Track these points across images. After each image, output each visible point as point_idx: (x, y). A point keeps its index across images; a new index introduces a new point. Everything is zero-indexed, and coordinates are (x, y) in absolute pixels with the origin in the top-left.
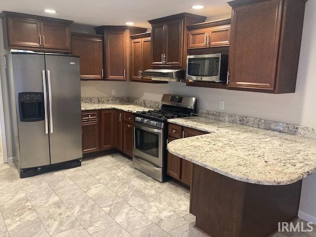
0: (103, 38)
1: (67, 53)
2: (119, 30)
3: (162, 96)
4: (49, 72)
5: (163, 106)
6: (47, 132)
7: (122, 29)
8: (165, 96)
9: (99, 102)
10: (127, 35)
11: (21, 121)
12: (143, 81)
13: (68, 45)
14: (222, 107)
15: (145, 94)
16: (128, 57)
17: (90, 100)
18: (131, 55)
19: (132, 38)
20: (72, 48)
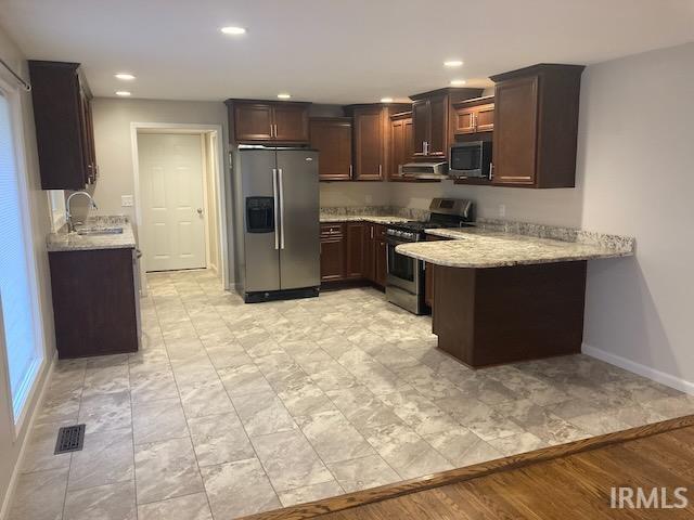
0: (352, 122)
1: (303, 146)
2: (374, 108)
3: (431, 201)
4: (280, 171)
5: (433, 215)
6: (277, 248)
7: (378, 107)
8: (435, 201)
9: (347, 213)
10: (385, 116)
11: (248, 231)
12: (405, 180)
13: (305, 134)
14: (502, 213)
15: (413, 199)
16: (386, 147)
17: (335, 210)
18: (390, 144)
19: (393, 119)
20: (310, 137)
